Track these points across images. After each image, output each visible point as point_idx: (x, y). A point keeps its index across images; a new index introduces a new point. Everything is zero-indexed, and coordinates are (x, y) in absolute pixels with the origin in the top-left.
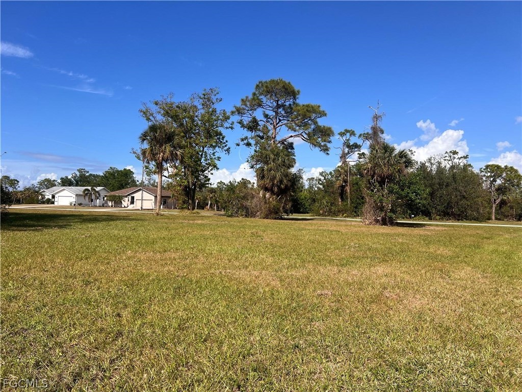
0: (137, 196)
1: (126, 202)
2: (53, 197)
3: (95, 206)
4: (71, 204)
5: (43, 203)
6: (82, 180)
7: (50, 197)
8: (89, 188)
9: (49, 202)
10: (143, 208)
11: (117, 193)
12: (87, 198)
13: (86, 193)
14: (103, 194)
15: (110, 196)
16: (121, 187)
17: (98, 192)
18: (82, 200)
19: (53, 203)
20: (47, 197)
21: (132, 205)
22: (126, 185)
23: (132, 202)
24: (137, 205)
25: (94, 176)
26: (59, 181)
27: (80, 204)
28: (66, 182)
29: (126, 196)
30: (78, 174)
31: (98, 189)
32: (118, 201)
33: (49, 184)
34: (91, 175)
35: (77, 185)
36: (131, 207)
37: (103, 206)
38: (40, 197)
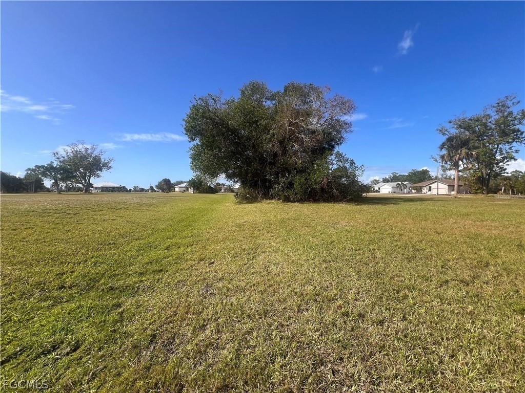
0: (434, 186)
1: (425, 190)
2: (379, 189)
3: (404, 193)
4: (389, 192)
5: (374, 192)
6: (395, 179)
7: (378, 189)
8: (400, 183)
9: (377, 191)
10: (439, 193)
11: (418, 185)
12: (399, 189)
13: (398, 186)
14: (409, 186)
15: (414, 187)
16: (421, 181)
17: (405, 185)
18: (395, 190)
19: (379, 192)
20: (376, 189)
21: (430, 192)
22: (424, 179)
23: (430, 190)
24: (434, 192)
25: (402, 176)
26: (382, 180)
27: (395, 192)
28: (386, 181)
29: (425, 187)
30: (392, 175)
31: (405, 183)
32: (419, 190)
33: (377, 182)
34: (400, 175)
35: (392, 182)
36: (429, 193)
37: (409, 193)
38: (372, 189)
